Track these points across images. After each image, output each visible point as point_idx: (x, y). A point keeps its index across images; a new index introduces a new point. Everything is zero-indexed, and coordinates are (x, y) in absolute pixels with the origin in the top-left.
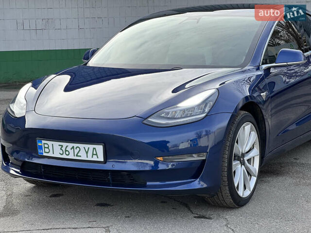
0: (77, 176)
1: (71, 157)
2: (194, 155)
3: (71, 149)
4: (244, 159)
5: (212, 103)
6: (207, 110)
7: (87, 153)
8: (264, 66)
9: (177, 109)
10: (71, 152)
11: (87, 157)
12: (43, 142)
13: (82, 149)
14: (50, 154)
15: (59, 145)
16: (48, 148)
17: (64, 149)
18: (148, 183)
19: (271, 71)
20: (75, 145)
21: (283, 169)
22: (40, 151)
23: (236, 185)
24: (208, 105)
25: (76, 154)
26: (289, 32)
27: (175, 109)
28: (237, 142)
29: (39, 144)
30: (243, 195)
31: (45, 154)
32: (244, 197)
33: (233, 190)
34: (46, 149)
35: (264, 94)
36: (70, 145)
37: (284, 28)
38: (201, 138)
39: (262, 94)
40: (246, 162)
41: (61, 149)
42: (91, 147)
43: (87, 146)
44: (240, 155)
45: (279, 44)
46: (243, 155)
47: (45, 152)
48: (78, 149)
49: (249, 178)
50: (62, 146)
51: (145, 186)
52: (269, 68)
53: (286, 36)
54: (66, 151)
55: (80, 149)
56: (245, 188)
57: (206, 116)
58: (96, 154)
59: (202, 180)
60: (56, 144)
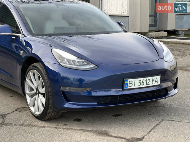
0: (137, 98)
3: (145, 81)
7: (153, 81)
11: (153, 84)
12: (129, 80)
14: (133, 87)
15: (139, 80)
16: (132, 83)
17: (141, 82)
20: (148, 78)
22: (125, 87)
25: (147, 83)
29: (126, 82)
43: (153, 78)
47: (129, 86)
54: (142, 82)
55: (150, 80)
58: (157, 81)
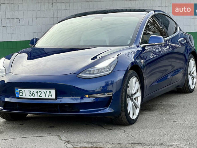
1: (36, 97)
2: (106, 94)
3: (36, 93)
4: (132, 98)
5: (114, 66)
6: (111, 69)
7: (45, 94)
8: (142, 45)
9: (95, 68)
10: (36, 94)
11: (46, 97)
12: (19, 89)
13: (43, 92)
14: (24, 97)
15: (29, 91)
16: (22, 93)
18: (80, 110)
19: (146, 48)
20: (39, 90)
21: (154, 108)
22: (17, 95)
23: (129, 112)
24: (112, 66)
25: (39, 96)
26: (155, 26)
27: (94, 69)
28: (129, 87)
29: (17, 91)
30: (132, 118)
31: (20, 97)
32: (133, 119)
33: (127, 114)
34: (20, 94)
35: (143, 61)
36: (36, 90)
37: (152, 24)
38: (108, 86)
39: (141, 61)
40: (134, 99)
41: (30, 93)
42: (48, 91)
43: (45, 91)
44: (130, 95)
45: (149, 34)
46: (132, 95)
47: (20, 95)
48: (40, 92)
49: (135, 109)
50: (31, 91)
51: (79, 112)
52: (144, 47)
53: (153, 29)
54: (33, 94)
55: (41, 92)
56: (133, 115)
57: (112, 72)
58: (51, 95)
59: (111, 107)
60: (27, 90)
